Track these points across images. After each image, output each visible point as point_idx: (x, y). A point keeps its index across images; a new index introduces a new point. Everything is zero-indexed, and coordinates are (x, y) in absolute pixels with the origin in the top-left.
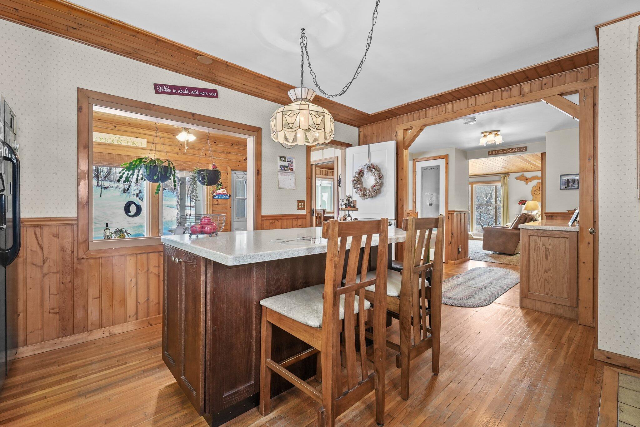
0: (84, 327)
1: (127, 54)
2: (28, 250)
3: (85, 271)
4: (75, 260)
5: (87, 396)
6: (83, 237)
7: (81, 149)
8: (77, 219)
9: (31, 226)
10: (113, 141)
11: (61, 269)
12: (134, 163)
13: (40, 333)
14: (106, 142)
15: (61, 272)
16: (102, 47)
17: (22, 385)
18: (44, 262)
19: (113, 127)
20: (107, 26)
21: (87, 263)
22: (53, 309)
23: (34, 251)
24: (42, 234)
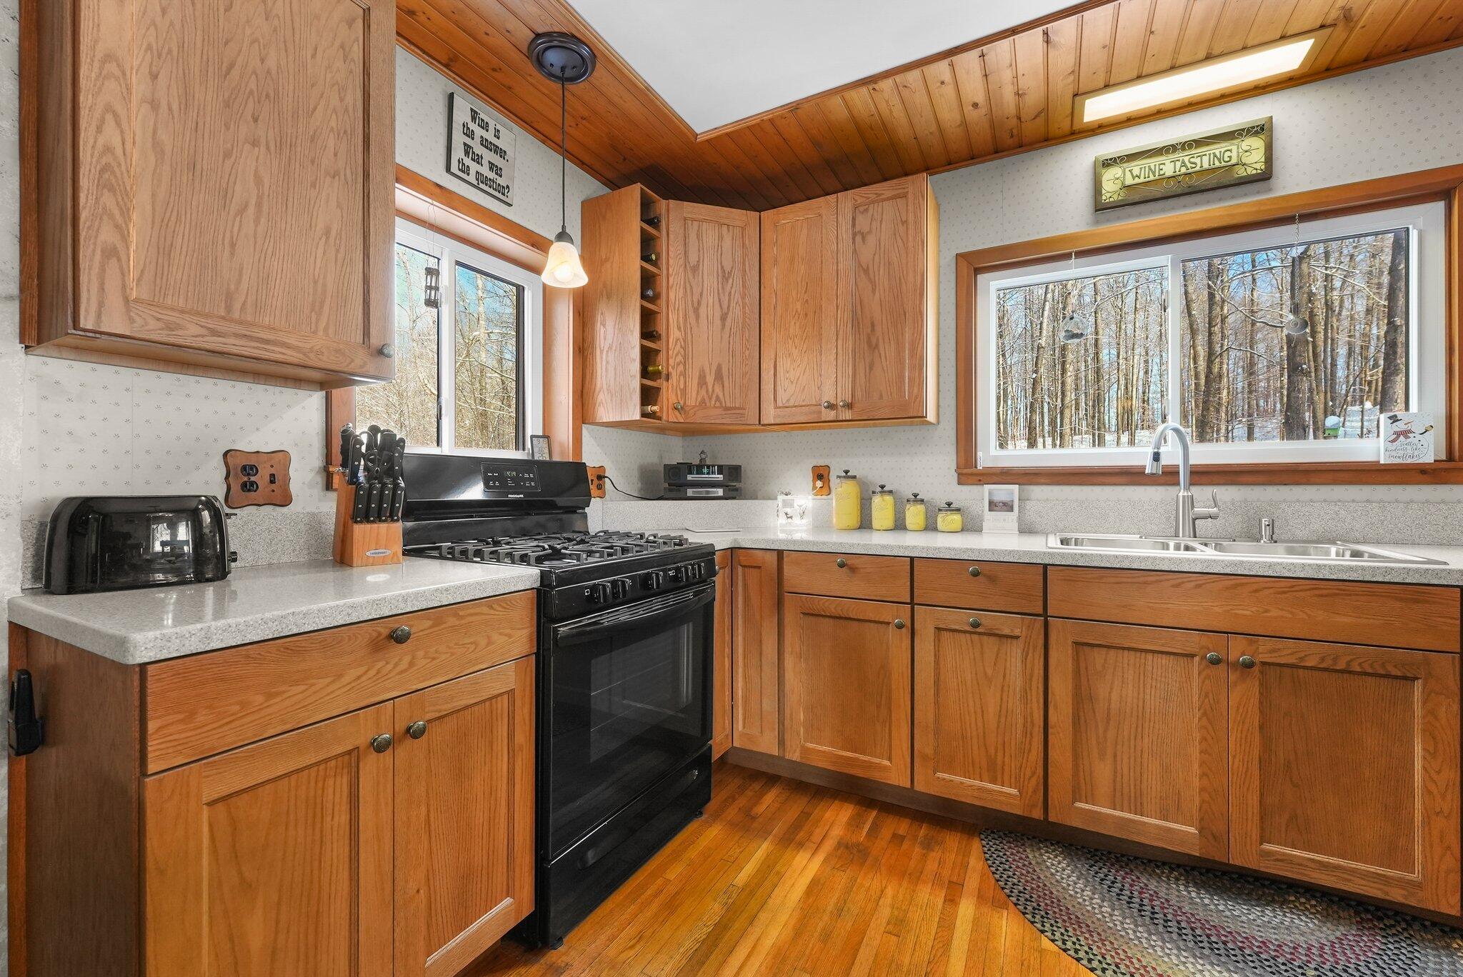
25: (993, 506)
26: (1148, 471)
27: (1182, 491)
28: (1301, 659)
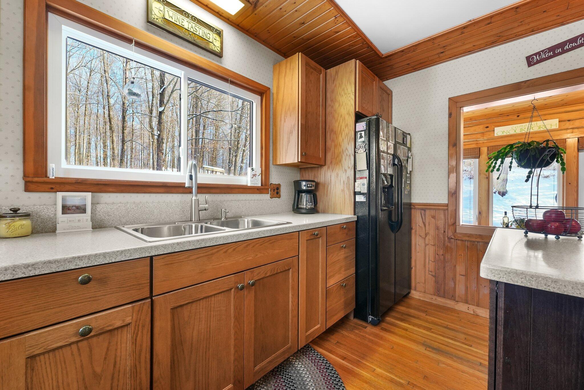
0: (453, 296)
1: (492, 44)
2: (417, 226)
3: (454, 249)
4: (446, 238)
5: (427, 349)
6: (452, 220)
7: (451, 147)
8: (447, 205)
9: (419, 209)
10: (515, 131)
11: (436, 243)
12: (503, 151)
13: (423, 286)
14: (508, 134)
15: (436, 245)
16: (468, 53)
17: (403, 314)
18: (426, 235)
19: (516, 117)
20: (462, 33)
21: (455, 243)
22: (431, 272)
23: (420, 226)
24: (425, 215)
25: (66, 209)
26: (187, 185)
27: (194, 196)
28: (266, 274)
